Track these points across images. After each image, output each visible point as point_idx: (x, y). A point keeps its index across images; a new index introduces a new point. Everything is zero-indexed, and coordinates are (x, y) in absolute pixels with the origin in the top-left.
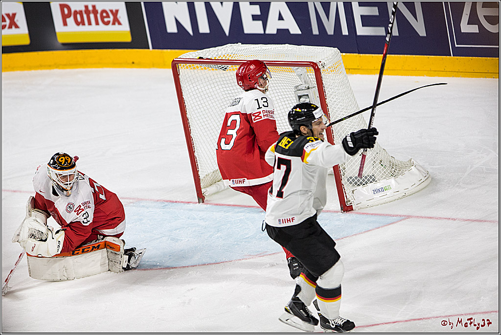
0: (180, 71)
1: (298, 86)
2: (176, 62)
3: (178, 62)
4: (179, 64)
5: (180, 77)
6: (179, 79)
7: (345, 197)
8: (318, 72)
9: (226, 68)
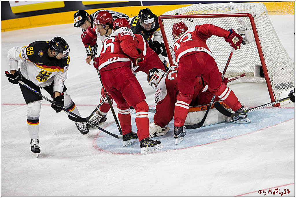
0: (164, 24)
1: (240, 29)
2: (161, 18)
3: (163, 18)
4: (163, 19)
5: (164, 27)
6: (163, 28)
7: (275, 98)
8: (252, 19)
9: (193, 20)
